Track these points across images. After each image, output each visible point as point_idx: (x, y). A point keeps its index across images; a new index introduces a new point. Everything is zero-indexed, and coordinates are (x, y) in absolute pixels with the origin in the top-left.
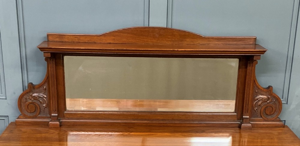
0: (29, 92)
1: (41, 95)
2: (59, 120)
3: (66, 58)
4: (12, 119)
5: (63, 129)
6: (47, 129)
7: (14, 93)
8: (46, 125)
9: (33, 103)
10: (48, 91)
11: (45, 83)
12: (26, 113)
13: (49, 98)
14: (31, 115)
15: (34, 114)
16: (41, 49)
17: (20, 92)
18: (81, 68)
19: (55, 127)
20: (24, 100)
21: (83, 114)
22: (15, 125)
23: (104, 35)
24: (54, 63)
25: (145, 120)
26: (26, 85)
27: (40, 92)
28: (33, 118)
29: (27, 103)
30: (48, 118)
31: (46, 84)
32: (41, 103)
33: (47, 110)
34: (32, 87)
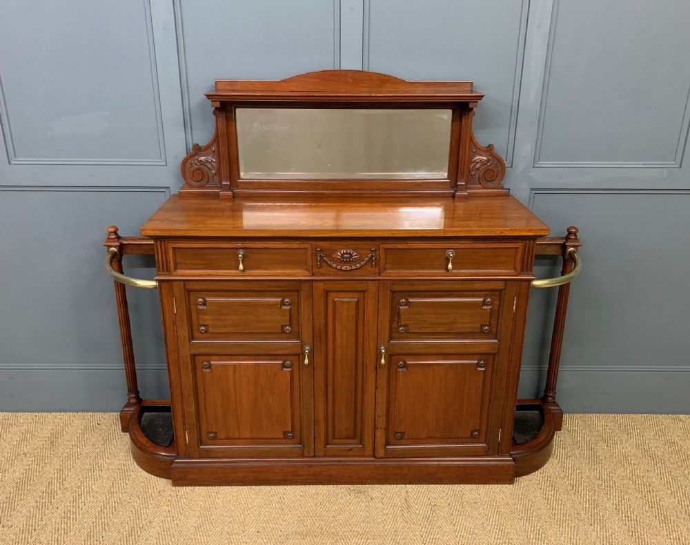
0: (195, 155)
1: (210, 158)
2: (232, 191)
3: (240, 112)
4: (175, 191)
5: (238, 201)
6: (217, 201)
7: (176, 158)
8: (217, 196)
9: (199, 169)
10: (218, 154)
11: (213, 143)
12: (192, 182)
13: (219, 163)
14: (197, 184)
15: (202, 183)
16: (209, 96)
17: (184, 155)
18: (256, 125)
19: (227, 199)
20: (188, 165)
21: (261, 183)
22: (181, 196)
23: (284, 81)
24: (224, 116)
25: (338, 189)
26: (191, 147)
27: (208, 155)
28: (200, 187)
29: (192, 169)
30: (218, 188)
31: (215, 145)
32: (209, 169)
33: (216, 178)
34: (198, 150)
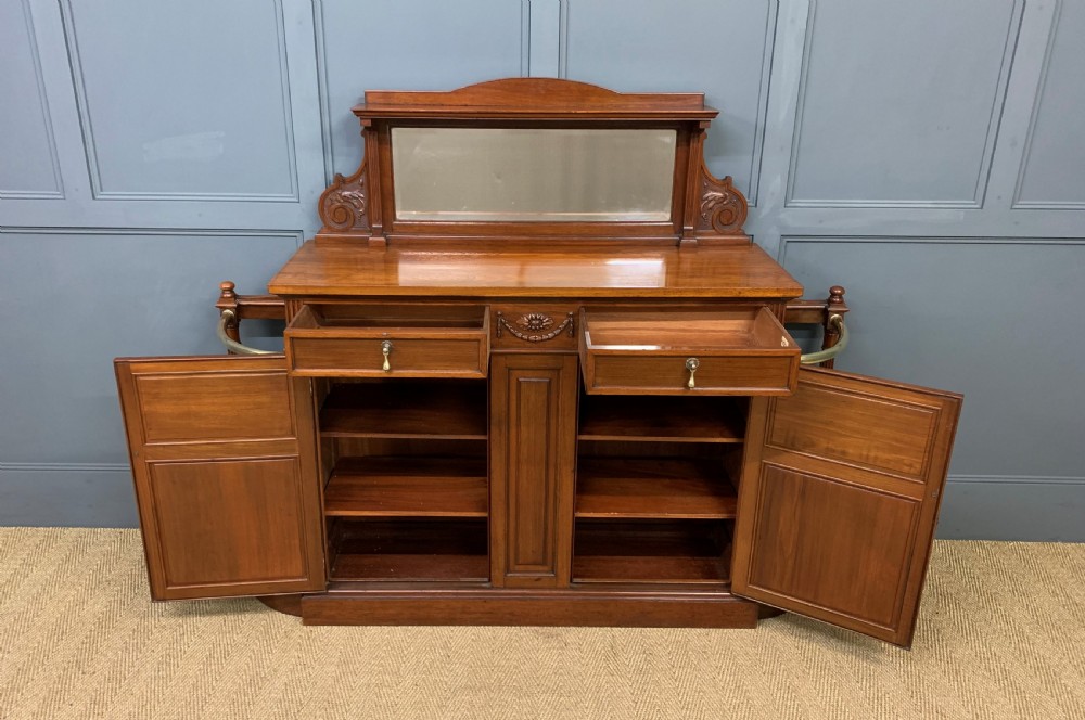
0: (338, 188)
1: (356, 193)
2: (385, 236)
3: (396, 133)
4: (309, 235)
5: (392, 250)
6: (366, 250)
7: (312, 192)
8: (364, 243)
9: (343, 207)
10: (367, 187)
11: (361, 173)
12: (332, 224)
13: (369, 199)
14: (340, 227)
15: (346, 225)
16: (357, 112)
17: (322, 189)
18: (417, 150)
19: (378, 246)
20: (328, 202)
21: (424, 226)
22: (317, 242)
23: (456, 92)
24: (376, 138)
25: (524, 235)
26: (331, 178)
27: (355, 189)
28: (343, 231)
29: (333, 207)
30: (367, 232)
31: (363, 176)
32: (355, 206)
33: (365, 219)
34: (341, 181)
